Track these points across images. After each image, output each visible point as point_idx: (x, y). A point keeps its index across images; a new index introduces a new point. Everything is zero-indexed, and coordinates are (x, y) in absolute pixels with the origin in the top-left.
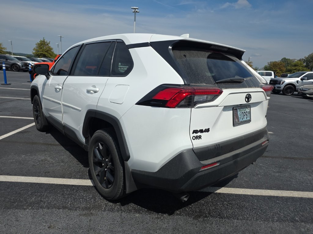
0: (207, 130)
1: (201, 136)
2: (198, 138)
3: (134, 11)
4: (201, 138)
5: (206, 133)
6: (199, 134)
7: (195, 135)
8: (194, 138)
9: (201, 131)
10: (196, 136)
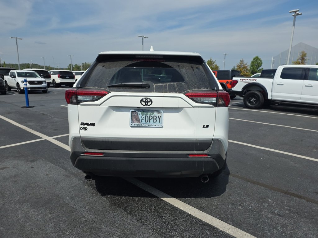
0: (93, 125)
1: (87, 128)
2: (84, 129)
3: (294, 15)
4: (87, 129)
5: (92, 127)
6: (86, 126)
7: (82, 126)
8: (81, 129)
9: (87, 124)
10: (83, 128)
